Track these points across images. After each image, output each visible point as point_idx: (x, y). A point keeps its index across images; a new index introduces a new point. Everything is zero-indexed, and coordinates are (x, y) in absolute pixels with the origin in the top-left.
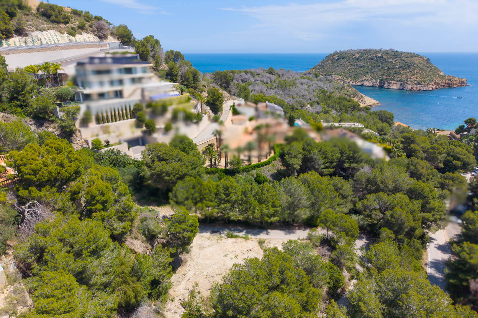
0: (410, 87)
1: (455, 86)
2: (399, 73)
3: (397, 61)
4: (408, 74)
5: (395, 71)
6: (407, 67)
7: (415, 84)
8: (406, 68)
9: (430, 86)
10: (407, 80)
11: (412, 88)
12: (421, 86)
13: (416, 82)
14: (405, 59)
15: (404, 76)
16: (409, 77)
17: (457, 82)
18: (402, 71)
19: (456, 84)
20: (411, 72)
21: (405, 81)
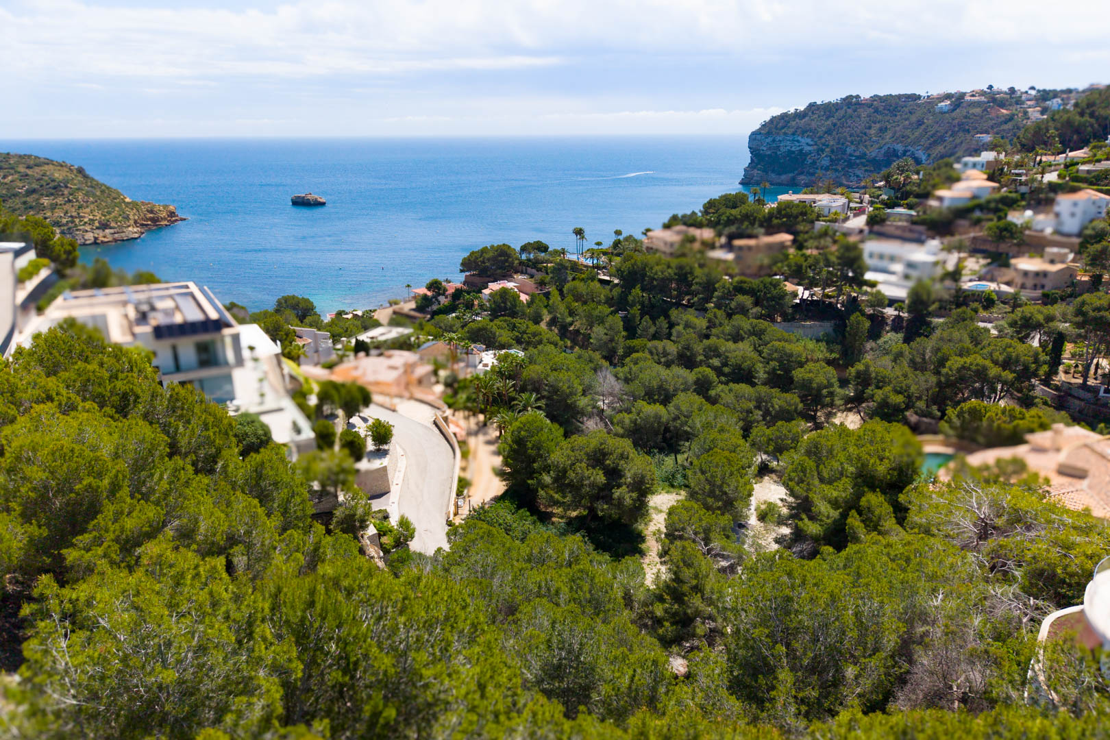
0: (90, 237)
1: (166, 223)
2: (41, 208)
3: (10, 178)
4: (65, 207)
5: (25, 203)
6: (53, 191)
7: (97, 228)
8: (52, 194)
9: (130, 229)
10: (73, 222)
11: (96, 238)
12: (112, 231)
13: (97, 224)
14: (30, 172)
15: (59, 213)
16: (74, 214)
17: (164, 214)
18: (46, 201)
19: (165, 219)
20: (70, 201)
21: (70, 225)
